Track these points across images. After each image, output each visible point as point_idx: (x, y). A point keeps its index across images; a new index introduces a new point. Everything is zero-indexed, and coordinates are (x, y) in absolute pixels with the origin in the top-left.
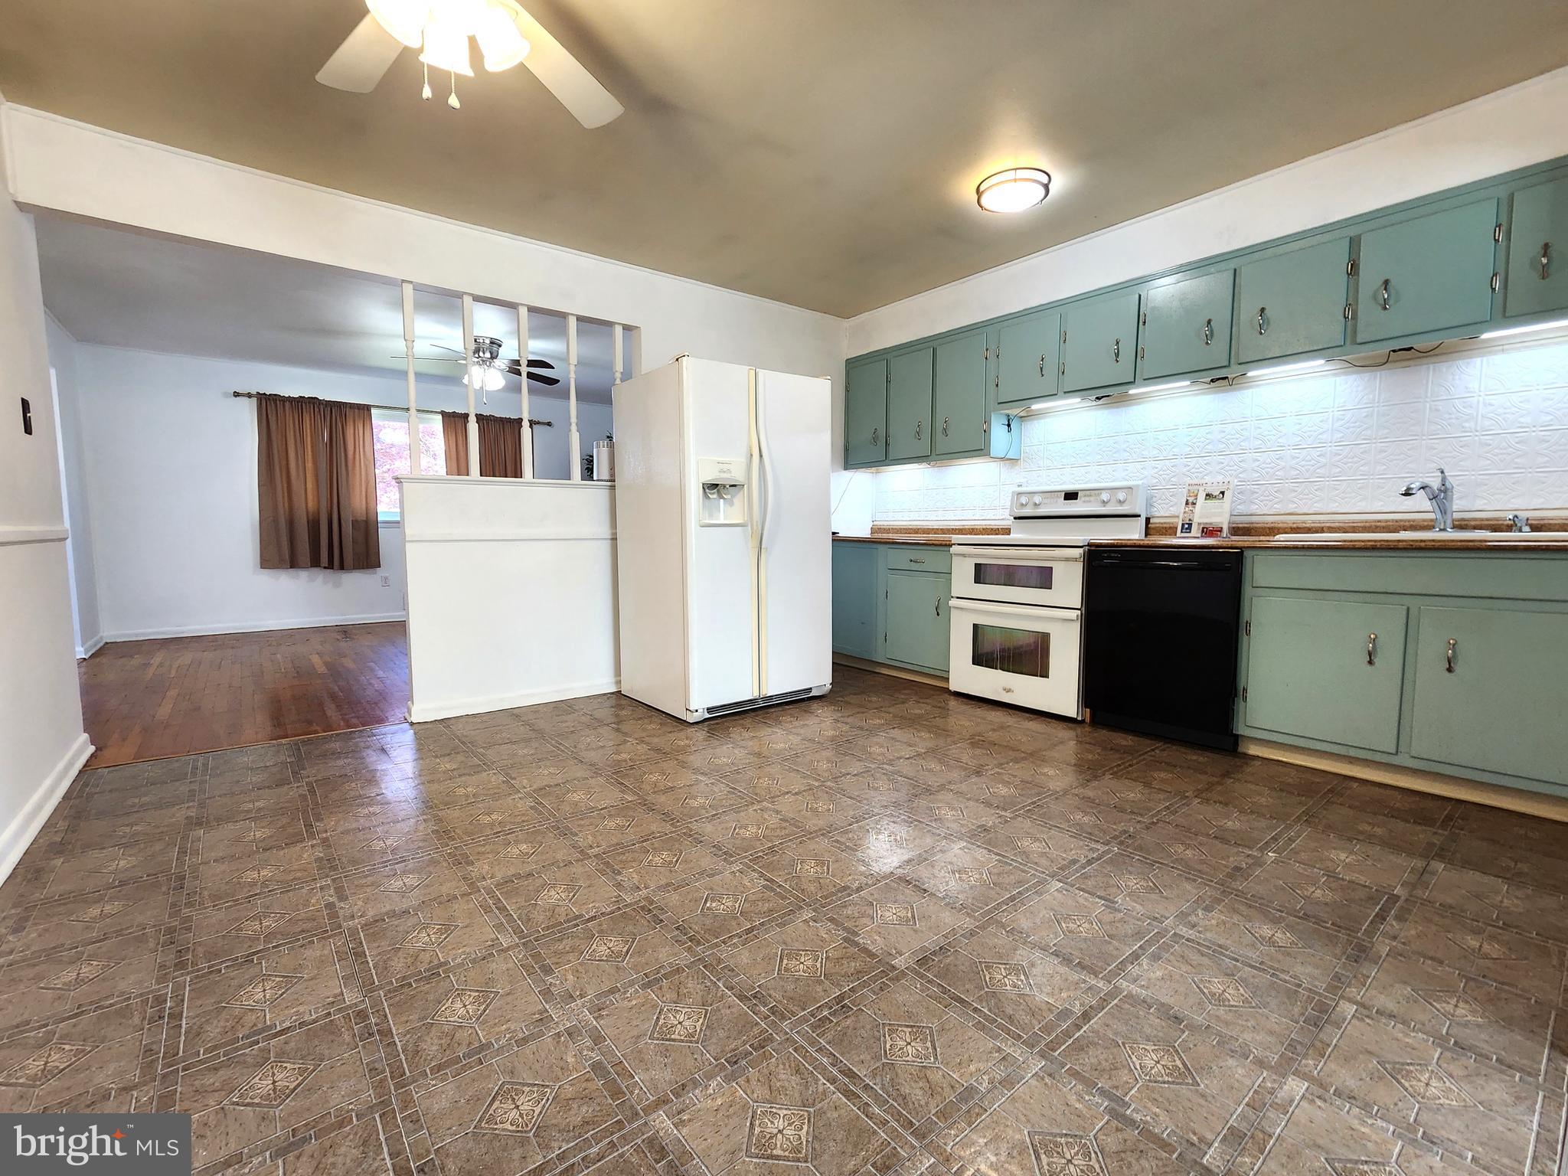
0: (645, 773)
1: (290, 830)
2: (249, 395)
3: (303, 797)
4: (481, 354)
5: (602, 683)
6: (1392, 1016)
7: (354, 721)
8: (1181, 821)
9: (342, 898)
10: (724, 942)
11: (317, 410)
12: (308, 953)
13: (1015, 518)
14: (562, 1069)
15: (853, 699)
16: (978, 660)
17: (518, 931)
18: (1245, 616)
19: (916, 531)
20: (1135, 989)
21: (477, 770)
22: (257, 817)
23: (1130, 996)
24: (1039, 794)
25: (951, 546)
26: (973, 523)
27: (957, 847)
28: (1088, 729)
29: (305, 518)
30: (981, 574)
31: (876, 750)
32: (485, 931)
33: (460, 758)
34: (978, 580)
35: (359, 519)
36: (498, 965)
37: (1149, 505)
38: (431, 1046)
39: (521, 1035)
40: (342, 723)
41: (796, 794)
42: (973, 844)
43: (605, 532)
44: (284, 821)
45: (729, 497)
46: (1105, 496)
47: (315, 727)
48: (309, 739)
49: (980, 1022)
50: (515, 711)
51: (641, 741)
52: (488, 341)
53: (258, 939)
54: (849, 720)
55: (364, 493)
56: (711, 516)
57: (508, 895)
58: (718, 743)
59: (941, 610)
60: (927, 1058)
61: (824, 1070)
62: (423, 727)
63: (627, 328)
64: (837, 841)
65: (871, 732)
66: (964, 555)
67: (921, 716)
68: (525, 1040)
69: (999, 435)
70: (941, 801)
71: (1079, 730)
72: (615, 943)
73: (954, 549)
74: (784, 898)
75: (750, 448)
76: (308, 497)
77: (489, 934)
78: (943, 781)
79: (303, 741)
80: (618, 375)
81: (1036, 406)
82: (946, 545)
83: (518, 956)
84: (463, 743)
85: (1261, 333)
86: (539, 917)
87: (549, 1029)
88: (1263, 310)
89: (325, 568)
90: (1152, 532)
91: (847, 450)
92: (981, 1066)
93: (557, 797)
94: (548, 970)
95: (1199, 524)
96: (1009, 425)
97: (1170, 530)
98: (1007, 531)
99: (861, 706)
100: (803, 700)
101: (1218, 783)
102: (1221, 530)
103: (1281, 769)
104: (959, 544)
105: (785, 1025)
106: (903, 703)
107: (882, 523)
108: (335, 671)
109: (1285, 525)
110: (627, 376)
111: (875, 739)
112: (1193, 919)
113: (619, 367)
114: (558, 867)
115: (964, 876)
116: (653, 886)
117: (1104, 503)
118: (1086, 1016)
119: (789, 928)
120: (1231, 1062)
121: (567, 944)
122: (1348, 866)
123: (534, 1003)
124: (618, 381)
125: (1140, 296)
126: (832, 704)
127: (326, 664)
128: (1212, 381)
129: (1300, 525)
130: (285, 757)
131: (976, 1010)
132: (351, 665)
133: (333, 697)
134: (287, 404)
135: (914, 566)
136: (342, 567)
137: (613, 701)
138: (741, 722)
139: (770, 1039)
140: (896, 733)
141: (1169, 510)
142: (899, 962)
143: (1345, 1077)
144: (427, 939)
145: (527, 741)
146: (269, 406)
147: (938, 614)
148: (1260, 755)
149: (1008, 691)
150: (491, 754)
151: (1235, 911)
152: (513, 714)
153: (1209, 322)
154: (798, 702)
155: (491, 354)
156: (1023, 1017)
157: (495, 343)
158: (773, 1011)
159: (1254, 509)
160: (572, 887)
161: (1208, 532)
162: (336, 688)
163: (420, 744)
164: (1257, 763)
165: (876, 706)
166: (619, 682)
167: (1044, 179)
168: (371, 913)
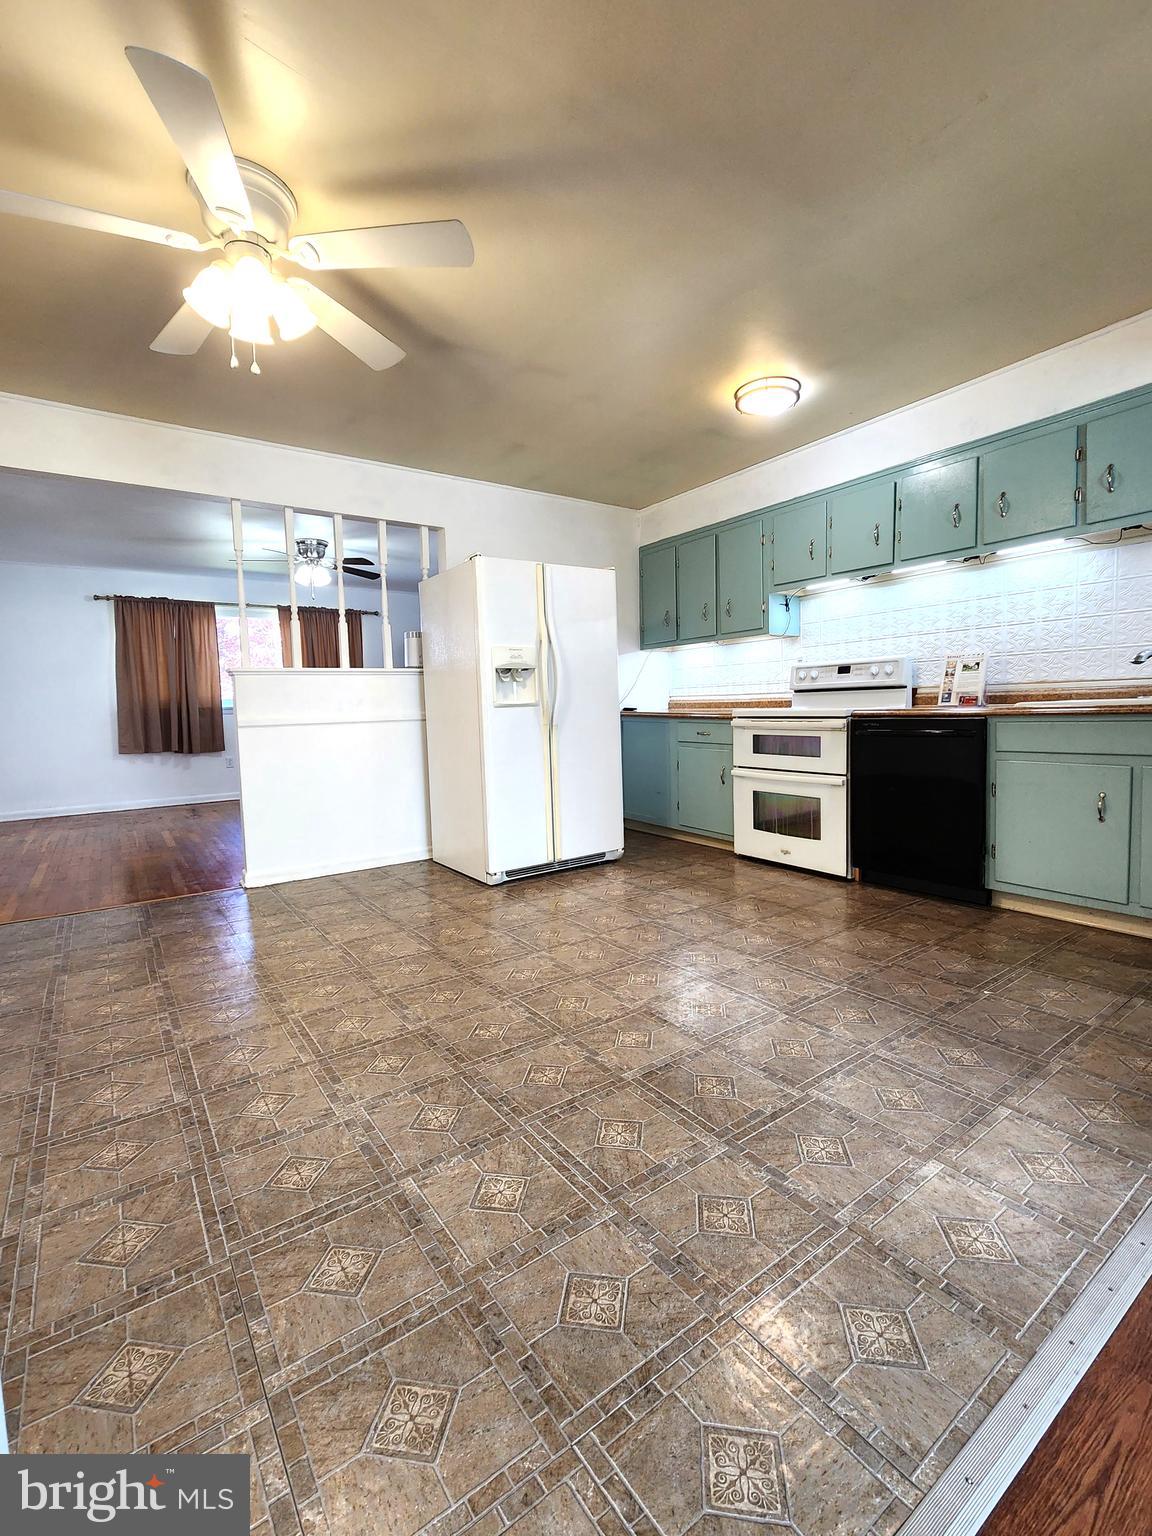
0: (442, 928)
1: (137, 975)
2: (108, 598)
3: (150, 950)
4: (309, 554)
5: (418, 852)
6: (1039, 1118)
7: (196, 887)
8: (917, 966)
9: (177, 1027)
10: (484, 1060)
11: (166, 609)
12: (148, 1066)
13: (796, 691)
14: (337, 1148)
15: (644, 863)
16: (759, 824)
17: (317, 1053)
18: (991, 779)
19: (709, 705)
20: (823, 1096)
21: (298, 926)
22: (112, 965)
23: (817, 1101)
24: (791, 943)
25: (731, 719)
26: (759, 696)
27: (702, 987)
28: (857, 887)
29: (158, 707)
30: (760, 745)
31: (654, 907)
32: (290, 1051)
33: (284, 917)
34: (757, 750)
35: (205, 706)
36: (297, 1077)
37: (915, 676)
38: (238, 1132)
39: (308, 1126)
40: (186, 889)
41: (573, 944)
42: (718, 984)
43: (416, 714)
44: (133, 968)
45: (521, 679)
46: (874, 669)
47: (162, 893)
48: (159, 903)
49: (683, 1119)
50: (337, 877)
51: (444, 901)
52: (315, 542)
53: (109, 1056)
54: (635, 881)
55: (209, 684)
56: (505, 696)
57: (311, 1025)
58: (512, 902)
59: (725, 779)
60: (632, 1144)
61: (545, 1152)
62: (255, 891)
63: (432, 529)
64: (599, 982)
65: (652, 891)
66: (743, 728)
67: (701, 878)
68: (312, 1129)
69: (777, 614)
70: (700, 950)
71: (850, 888)
72: (394, 1061)
73: (734, 722)
74: (542, 1027)
75: (540, 635)
76: (160, 688)
77: (293, 1053)
78: (706, 933)
79: (151, 904)
80: (425, 572)
81: (810, 587)
82: (728, 718)
83: (313, 1070)
84: (288, 905)
85: (1002, 516)
86: (334, 1041)
87: (331, 1121)
88: (1003, 494)
89: (176, 752)
90: (920, 701)
91: (642, 631)
92: (674, 1150)
93: (363, 949)
94: (336, 1080)
95: (958, 694)
96: (787, 605)
97: (933, 700)
98: (788, 704)
99: (648, 869)
100: (597, 864)
101: (962, 933)
102: (976, 699)
103: (1026, 920)
104: (740, 717)
105: (521, 1120)
106: (690, 865)
107: (678, 699)
108: (183, 845)
109: (1038, 693)
110: (433, 572)
111: (655, 898)
112: (895, 1043)
113: (426, 564)
114: (356, 1003)
115: (703, 1010)
116: (433, 1017)
117: (874, 675)
118: (774, 1116)
119: (541, 1050)
120: (885, 1150)
121: (354, 1061)
122: (1054, 1002)
123: (324, 1103)
124: (425, 577)
125: (896, 484)
126: (624, 867)
127: (175, 839)
128: (965, 560)
129: (1051, 693)
130: (135, 917)
131: (682, 1110)
132: (197, 840)
133: (179, 867)
134: (141, 605)
135: (701, 739)
136: (191, 751)
137: (425, 867)
138: (536, 884)
139: (508, 1129)
140: (677, 893)
141: (931, 681)
142: (628, 1075)
143: (980, 1162)
144: (242, 1057)
145: (342, 902)
146: (125, 606)
147: (723, 783)
148: (1012, 908)
149: (786, 853)
150: (311, 914)
151: (935, 1038)
152: (334, 879)
153: (957, 506)
154: (592, 866)
155: (318, 553)
156: (720, 1115)
157: (321, 544)
158: (514, 1110)
159: (1009, 678)
160: (365, 1019)
161: (965, 700)
162: (183, 859)
163: (250, 906)
164: (1005, 916)
165: (663, 868)
166: (431, 851)
167: (795, 386)
168: (199, 1038)
